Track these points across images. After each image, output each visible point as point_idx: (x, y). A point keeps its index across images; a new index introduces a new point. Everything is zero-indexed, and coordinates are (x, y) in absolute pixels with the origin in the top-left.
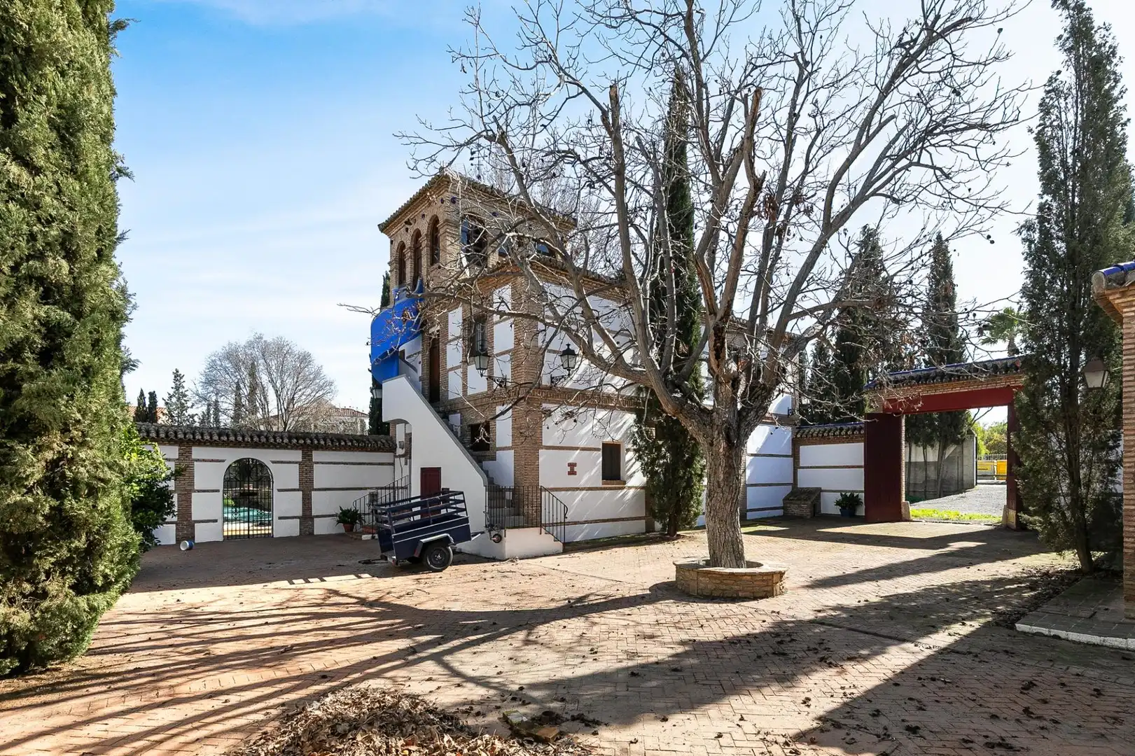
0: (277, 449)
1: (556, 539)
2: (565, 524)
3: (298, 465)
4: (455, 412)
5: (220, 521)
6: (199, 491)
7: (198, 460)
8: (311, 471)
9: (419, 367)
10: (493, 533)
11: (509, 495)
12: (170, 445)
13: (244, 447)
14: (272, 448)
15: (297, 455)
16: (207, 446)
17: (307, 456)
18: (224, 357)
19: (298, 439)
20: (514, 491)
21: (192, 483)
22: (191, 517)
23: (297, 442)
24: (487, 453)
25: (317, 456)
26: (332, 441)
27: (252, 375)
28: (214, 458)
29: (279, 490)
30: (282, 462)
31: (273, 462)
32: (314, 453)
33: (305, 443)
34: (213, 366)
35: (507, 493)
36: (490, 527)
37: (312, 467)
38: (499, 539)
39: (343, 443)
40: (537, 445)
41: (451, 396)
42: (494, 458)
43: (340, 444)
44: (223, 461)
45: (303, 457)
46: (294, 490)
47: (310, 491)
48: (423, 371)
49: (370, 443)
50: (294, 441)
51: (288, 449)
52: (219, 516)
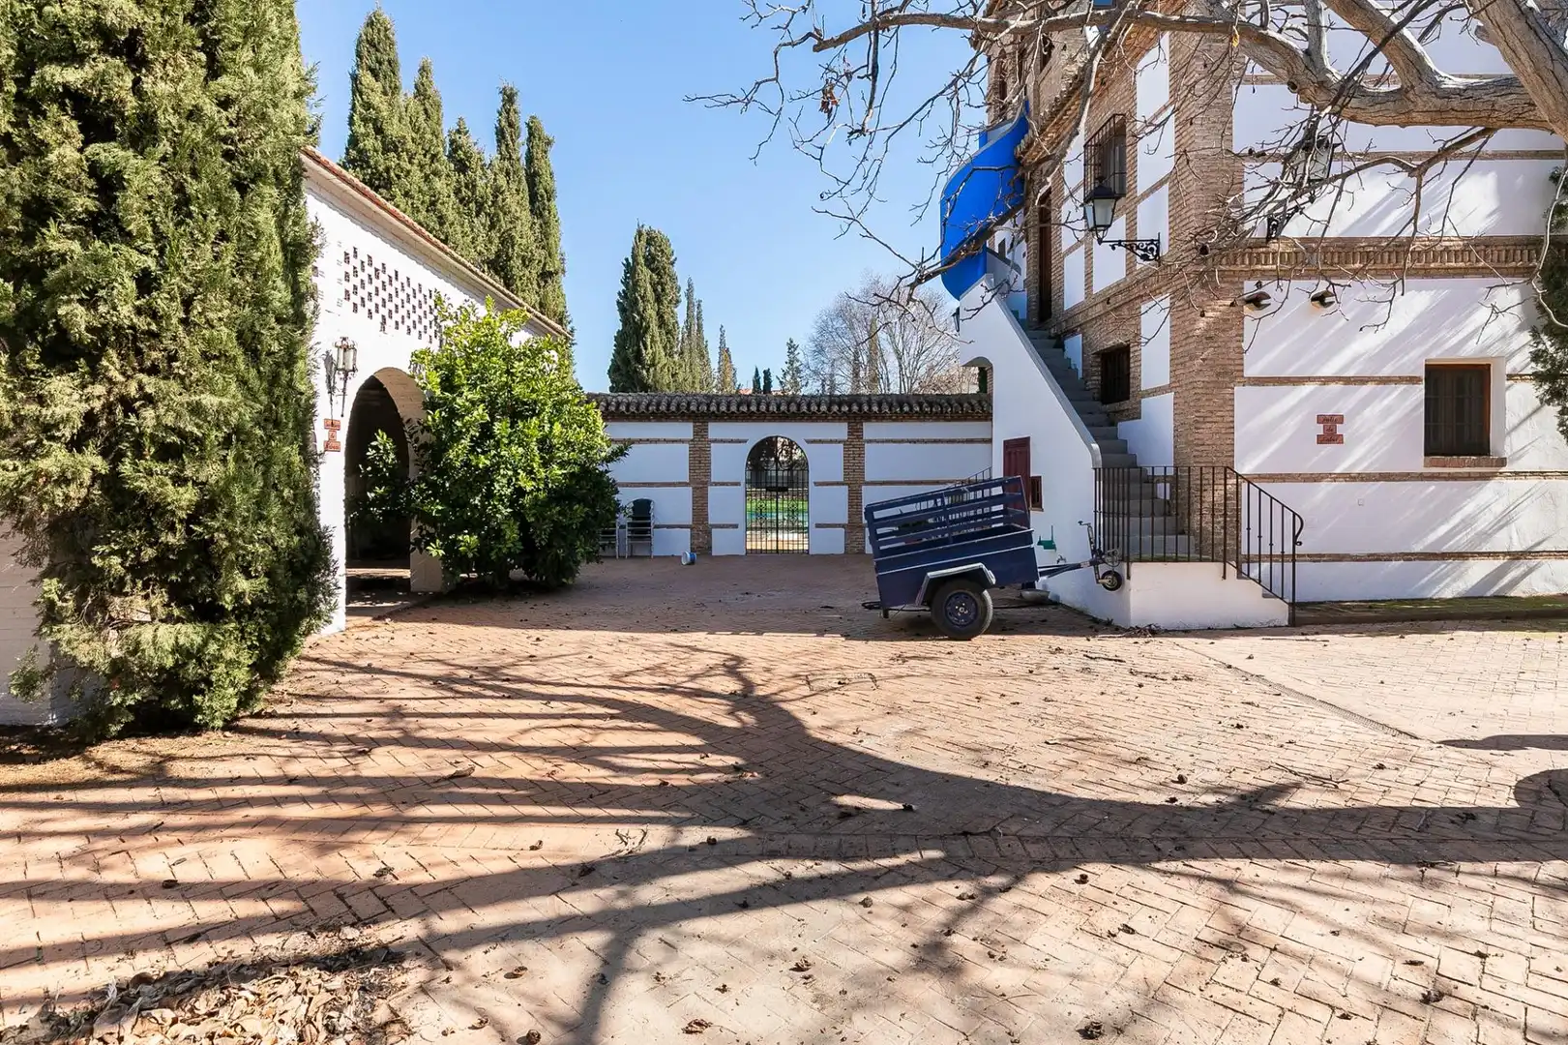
0: (813, 421)
1: (1269, 593)
2: (1294, 558)
3: (842, 445)
4: (1073, 332)
5: (742, 527)
6: (716, 484)
7: (715, 441)
8: (861, 455)
9: (1023, 264)
10: (1103, 568)
11: (1163, 491)
12: (683, 421)
13: (770, 421)
14: (807, 421)
15: (840, 430)
16: (725, 421)
17: (855, 432)
18: (837, 316)
19: (840, 405)
20: (1175, 481)
21: (708, 474)
22: (707, 519)
23: (840, 410)
24: (1126, 405)
25: (870, 430)
26: (891, 406)
27: (872, 336)
28: (734, 438)
29: (816, 484)
30: (820, 441)
31: (808, 442)
32: (866, 426)
33: (850, 410)
34: (823, 330)
35: (1161, 486)
36: (1098, 557)
37: (862, 447)
38: (1117, 582)
39: (906, 409)
40: (1228, 373)
41: (1068, 305)
42: (1136, 414)
43: (901, 410)
44: (745, 441)
45: (850, 433)
46: (838, 484)
47: (860, 486)
48: (1028, 268)
49: (951, 406)
50: (835, 408)
51: (828, 421)
52: (739, 519)
